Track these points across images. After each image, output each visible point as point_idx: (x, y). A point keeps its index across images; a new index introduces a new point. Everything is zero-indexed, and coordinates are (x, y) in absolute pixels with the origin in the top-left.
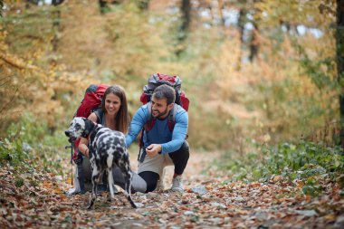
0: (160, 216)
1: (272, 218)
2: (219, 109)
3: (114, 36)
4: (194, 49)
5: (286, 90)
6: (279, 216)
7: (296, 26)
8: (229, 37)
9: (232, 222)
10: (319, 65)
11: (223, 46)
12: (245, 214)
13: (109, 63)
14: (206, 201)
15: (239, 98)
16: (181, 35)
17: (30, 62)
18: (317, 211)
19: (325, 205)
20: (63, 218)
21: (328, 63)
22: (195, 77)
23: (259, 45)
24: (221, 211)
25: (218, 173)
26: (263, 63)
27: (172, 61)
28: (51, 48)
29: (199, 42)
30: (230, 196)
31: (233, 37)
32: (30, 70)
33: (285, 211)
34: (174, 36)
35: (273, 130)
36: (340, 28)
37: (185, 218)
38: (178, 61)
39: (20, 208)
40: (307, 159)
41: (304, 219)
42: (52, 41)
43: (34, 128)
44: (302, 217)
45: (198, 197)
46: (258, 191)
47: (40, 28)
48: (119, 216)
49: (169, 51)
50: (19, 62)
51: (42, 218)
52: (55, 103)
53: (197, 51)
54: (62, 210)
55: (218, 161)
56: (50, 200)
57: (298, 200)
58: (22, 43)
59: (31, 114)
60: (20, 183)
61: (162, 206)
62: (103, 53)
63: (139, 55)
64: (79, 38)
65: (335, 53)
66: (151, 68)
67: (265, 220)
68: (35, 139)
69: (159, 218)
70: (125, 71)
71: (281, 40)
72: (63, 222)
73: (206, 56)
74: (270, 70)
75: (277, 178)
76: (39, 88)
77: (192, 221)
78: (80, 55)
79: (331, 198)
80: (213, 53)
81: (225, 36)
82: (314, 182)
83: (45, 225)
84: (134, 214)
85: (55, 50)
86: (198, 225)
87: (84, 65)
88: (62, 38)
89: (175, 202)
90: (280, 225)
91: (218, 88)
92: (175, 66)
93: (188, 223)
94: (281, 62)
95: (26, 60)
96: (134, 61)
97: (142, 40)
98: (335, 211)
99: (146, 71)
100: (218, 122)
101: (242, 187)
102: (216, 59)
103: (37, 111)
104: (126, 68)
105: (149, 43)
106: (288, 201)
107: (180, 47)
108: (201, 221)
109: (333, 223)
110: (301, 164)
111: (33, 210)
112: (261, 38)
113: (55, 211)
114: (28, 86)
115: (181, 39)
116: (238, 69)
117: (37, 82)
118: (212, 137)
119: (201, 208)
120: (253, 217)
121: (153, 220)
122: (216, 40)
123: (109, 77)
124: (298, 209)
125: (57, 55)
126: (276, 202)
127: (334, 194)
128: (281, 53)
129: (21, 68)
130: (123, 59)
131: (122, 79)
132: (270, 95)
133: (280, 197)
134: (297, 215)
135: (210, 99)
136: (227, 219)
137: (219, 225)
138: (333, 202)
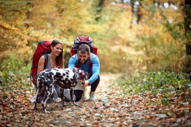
0: (81, 116)
1: (142, 119)
2: (120, 50)
3: (61, 10)
4: (106, 17)
5: (157, 40)
6: (146, 117)
7: (163, 3)
8: (125, 10)
9: (120, 120)
10: (174, 26)
11: (122, 15)
12: (128, 116)
13: (59, 25)
14: (107, 107)
15: (131, 44)
16: (99, 9)
17: (14, 26)
18: (167, 115)
19: (172, 111)
20: (28, 118)
21: (179, 25)
22: (107, 32)
23: (142, 14)
24: (115, 113)
25: (117, 88)
26: (144, 25)
27: (94, 23)
28: (26, 17)
29: (109, 12)
30: (121, 104)
31: (127, 10)
32: (14, 30)
33: (150, 114)
34: (95, 9)
35: (149, 62)
36: (186, 5)
37: (95, 118)
38: (97, 24)
39: (5, 112)
40: (165, 82)
41: (159, 120)
42: (26, 13)
43: (17, 63)
44: (159, 118)
45: (104, 105)
46: (137, 101)
47: (19, 6)
48: (59, 116)
49: (92, 18)
50: (7, 26)
51: (16, 118)
52: (28, 48)
53: (107, 18)
54: (27, 113)
55: (118, 80)
56: (21, 107)
57: (158, 107)
58: (10, 14)
59: (15, 54)
60: (5, 97)
61: (83, 110)
62: (54, 20)
63: (75, 21)
64: (41, 11)
65: (183, 20)
66: (82, 28)
67: (138, 120)
68: (17, 68)
69: (80, 118)
70: (67, 29)
71: (154, 12)
72: (27, 120)
73: (113, 21)
74: (148, 28)
75: (148, 93)
76: (19, 40)
77: (99, 120)
78: (42, 20)
79: (175, 107)
80: (116, 19)
81: (124, 9)
82: (168, 96)
83: (17, 122)
84: (67, 116)
85: (28, 18)
86: (102, 122)
87: (44, 26)
88: (32, 11)
89: (91, 108)
90: (146, 123)
91: (120, 38)
92: (95, 26)
93: (96, 121)
94: (154, 24)
95: (11, 25)
96: (72, 24)
97: (77, 12)
98: (177, 115)
99: (79, 29)
100: (119, 57)
101: (129, 98)
102: (118, 22)
103: (18, 53)
104: (68, 27)
105: (81, 13)
106: (152, 108)
107: (98, 16)
108: (104, 120)
109: (174, 122)
110: (162, 85)
111: (11, 113)
112: (143, 11)
113: (23, 114)
114: (13, 38)
115: (98, 11)
116: (131, 27)
117: (18, 36)
118: (116, 65)
119: (105, 111)
120: (132, 118)
121: (77, 119)
122: (118, 11)
123: (58, 33)
124: (157, 113)
125: (29, 21)
126: (145, 108)
127: (177, 104)
128: (154, 19)
129: (8, 30)
130: (66, 23)
131: (66, 34)
132: (148, 42)
133: (148, 105)
134: (156, 117)
135: (115, 44)
136: (118, 118)
137: (113, 123)
138: (176, 109)
